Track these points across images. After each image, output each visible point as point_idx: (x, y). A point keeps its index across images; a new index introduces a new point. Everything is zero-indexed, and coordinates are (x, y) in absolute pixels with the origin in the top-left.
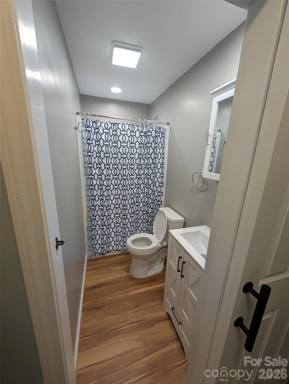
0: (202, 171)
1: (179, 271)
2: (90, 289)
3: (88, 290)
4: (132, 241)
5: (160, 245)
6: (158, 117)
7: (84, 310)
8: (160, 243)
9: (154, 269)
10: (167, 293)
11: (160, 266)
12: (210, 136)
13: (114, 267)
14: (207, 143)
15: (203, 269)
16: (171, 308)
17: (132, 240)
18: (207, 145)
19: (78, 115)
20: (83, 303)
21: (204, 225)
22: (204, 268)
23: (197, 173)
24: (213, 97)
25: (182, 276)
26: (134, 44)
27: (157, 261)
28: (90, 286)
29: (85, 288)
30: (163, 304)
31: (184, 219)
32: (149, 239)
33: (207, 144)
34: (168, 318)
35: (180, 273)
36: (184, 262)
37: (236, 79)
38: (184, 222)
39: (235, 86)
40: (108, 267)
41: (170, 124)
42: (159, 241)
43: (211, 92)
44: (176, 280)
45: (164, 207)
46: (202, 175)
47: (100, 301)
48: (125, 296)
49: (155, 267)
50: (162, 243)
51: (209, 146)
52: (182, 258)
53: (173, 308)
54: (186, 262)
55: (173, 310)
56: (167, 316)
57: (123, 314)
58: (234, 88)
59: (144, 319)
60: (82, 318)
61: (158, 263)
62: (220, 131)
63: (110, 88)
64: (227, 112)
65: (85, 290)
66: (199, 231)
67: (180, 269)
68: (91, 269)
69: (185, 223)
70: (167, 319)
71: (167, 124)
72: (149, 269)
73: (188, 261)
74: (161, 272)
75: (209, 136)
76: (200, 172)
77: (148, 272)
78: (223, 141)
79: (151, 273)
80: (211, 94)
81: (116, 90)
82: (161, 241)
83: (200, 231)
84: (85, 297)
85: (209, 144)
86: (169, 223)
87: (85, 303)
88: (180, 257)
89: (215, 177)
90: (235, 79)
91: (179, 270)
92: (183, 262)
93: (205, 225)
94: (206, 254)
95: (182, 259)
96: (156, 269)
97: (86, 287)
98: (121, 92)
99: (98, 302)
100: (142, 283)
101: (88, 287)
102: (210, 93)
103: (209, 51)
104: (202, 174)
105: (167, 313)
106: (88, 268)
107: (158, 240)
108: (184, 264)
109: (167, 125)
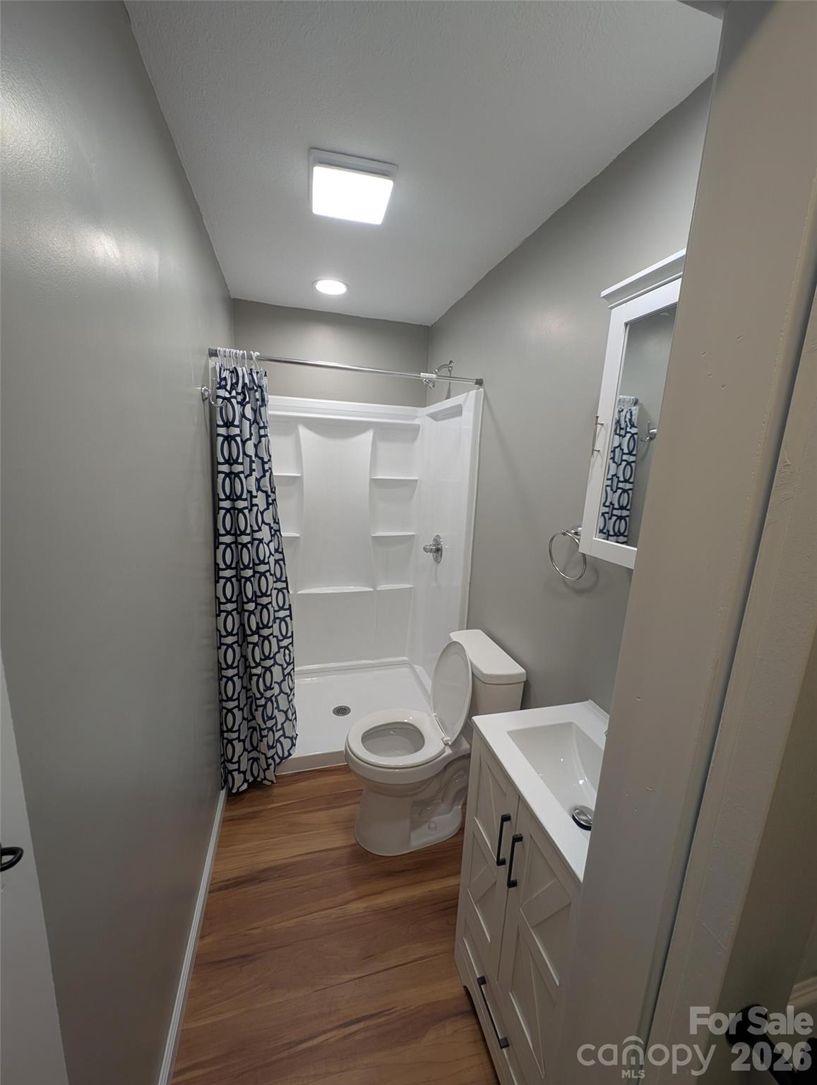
0: (580, 529)
1: (500, 862)
2: (226, 888)
3: (220, 889)
4: (363, 735)
5: (448, 751)
6: (451, 362)
7: (201, 963)
8: (450, 743)
9: (433, 825)
10: (466, 921)
11: (448, 815)
12: (602, 424)
13: (305, 812)
14: (594, 445)
15: (578, 879)
16: (478, 977)
17: (362, 733)
18: (593, 454)
19: (213, 358)
20: (201, 937)
21: (588, 700)
22: (581, 876)
23: (564, 534)
24: (612, 308)
25: (512, 884)
26: (375, 157)
27: (443, 800)
28: (226, 879)
29: (211, 884)
30: (453, 954)
31: (524, 671)
32: (418, 729)
33: (593, 450)
34: (467, 1007)
35: (504, 869)
36: (518, 839)
37: (685, 250)
38: (525, 682)
39: (682, 273)
40: (290, 814)
41: (484, 383)
42: (445, 739)
43: (604, 293)
44: (493, 886)
45: (467, 629)
46: (579, 540)
47: (254, 931)
48: (334, 916)
49: (435, 819)
50: (455, 744)
51: (599, 456)
52: (513, 818)
53: (482, 981)
54: (524, 838)
55: (482, 986)
56: (467, 998)
57: (322, 987)
58: (681, 279)
59: (390, 1007)
60: (190, 994)
61: (443, 807)
62: (636, 403)
63: (315, 282)
64: (659, 349)
65: (211, 891)
66: (570, 724)
67: (505, 855)
68: (238, 819)
69: (527, 686)
70: (462, 1013)
71: (477, 383)
72: (415, 826)
73: (531, 836)
74: (451, 838)
75: (598, 426)
76: (573, 531)
77: (413, 835)
78: (647, 432)
79: (423, 838)
80: (604, 297)
81: (331, 288)
82: (453, 740)
83: (574, 722)
84: (207, 917)
85: (599, 451)
86: (478, 683)
87: (208, 940)
88: (506, 818)
89: (621, 554)
90: (683, 252)
91: (501, 857)
92: (513, 839)
93: (590, 700)
94: (593, 808)
95: (511, 823)
96: (436, 828)
97: (214, 882)
98: (346, 292)
99: (246, 935)
100: (390, 874)
101: (222, 881)
102: (602, 296)
103: (598, 173)
104: (578, 537)
105: (465, 987)
106: (229, 814)
107: (443, 735)
108: (516, 844)
109: (478, 386)
